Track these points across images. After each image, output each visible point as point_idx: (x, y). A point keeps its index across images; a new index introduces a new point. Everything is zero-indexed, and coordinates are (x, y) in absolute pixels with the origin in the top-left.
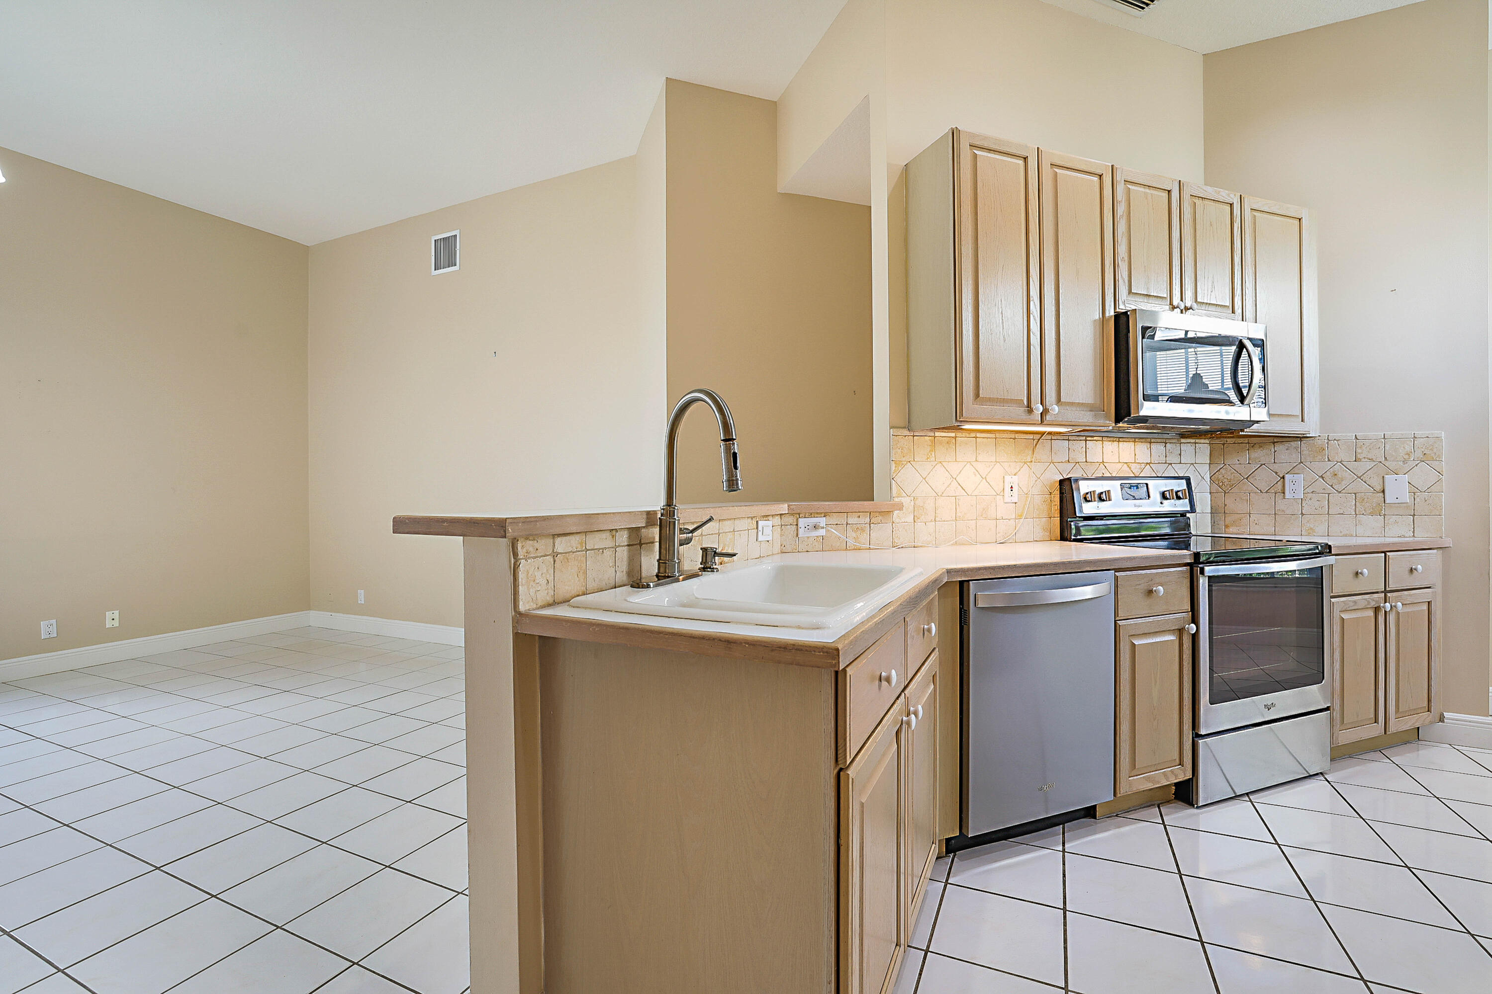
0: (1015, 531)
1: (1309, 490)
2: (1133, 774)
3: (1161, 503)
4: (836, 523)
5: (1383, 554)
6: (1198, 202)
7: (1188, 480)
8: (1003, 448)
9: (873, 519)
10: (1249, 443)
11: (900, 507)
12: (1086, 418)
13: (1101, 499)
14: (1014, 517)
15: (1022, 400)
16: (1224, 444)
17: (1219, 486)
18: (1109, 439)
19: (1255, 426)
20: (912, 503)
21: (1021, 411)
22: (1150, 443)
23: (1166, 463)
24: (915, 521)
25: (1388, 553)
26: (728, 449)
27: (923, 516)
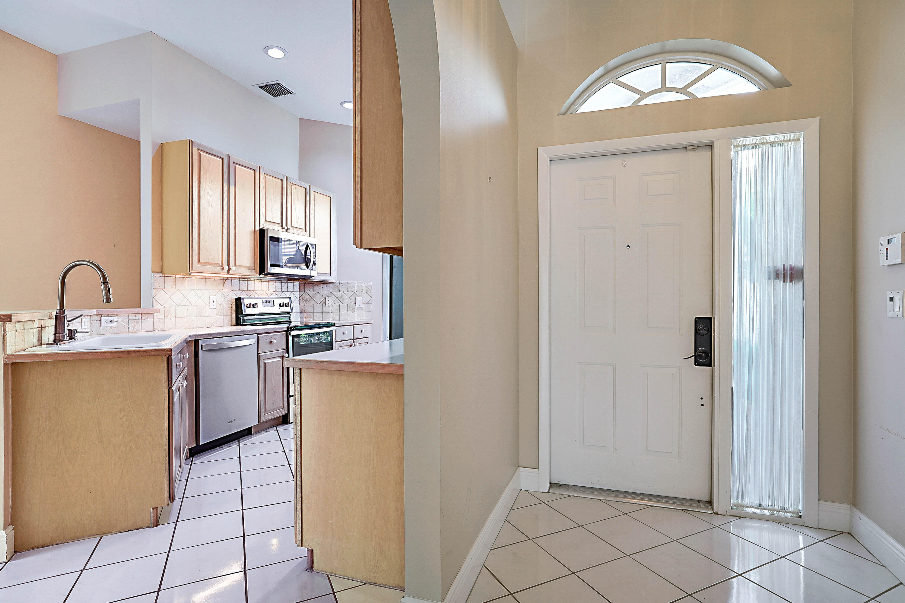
0: (215, 322)
1: (333, 303)
2: (266, 413)
3: (279, 308)
4: (123, 319)
5: (352, 326)
6: (293, 186)
7: (290, 298)
8: (209, 283)
9: (143, 317)
10: (313, 284)
11: (158, 311)
12: (247, 272)
13: (254, 307)
14: (214, 315)
15: (219, 264)
16: (304, 284)
17: (303, 301)
18: (258, 280)
19: (313, 278)
20: (164, 309)
21: (218, 269)
22: (275, 282)
23: (282, 291)
24: (165, 318)
25: (354, 326)
26: (106, 287)
27: (169, 316)
